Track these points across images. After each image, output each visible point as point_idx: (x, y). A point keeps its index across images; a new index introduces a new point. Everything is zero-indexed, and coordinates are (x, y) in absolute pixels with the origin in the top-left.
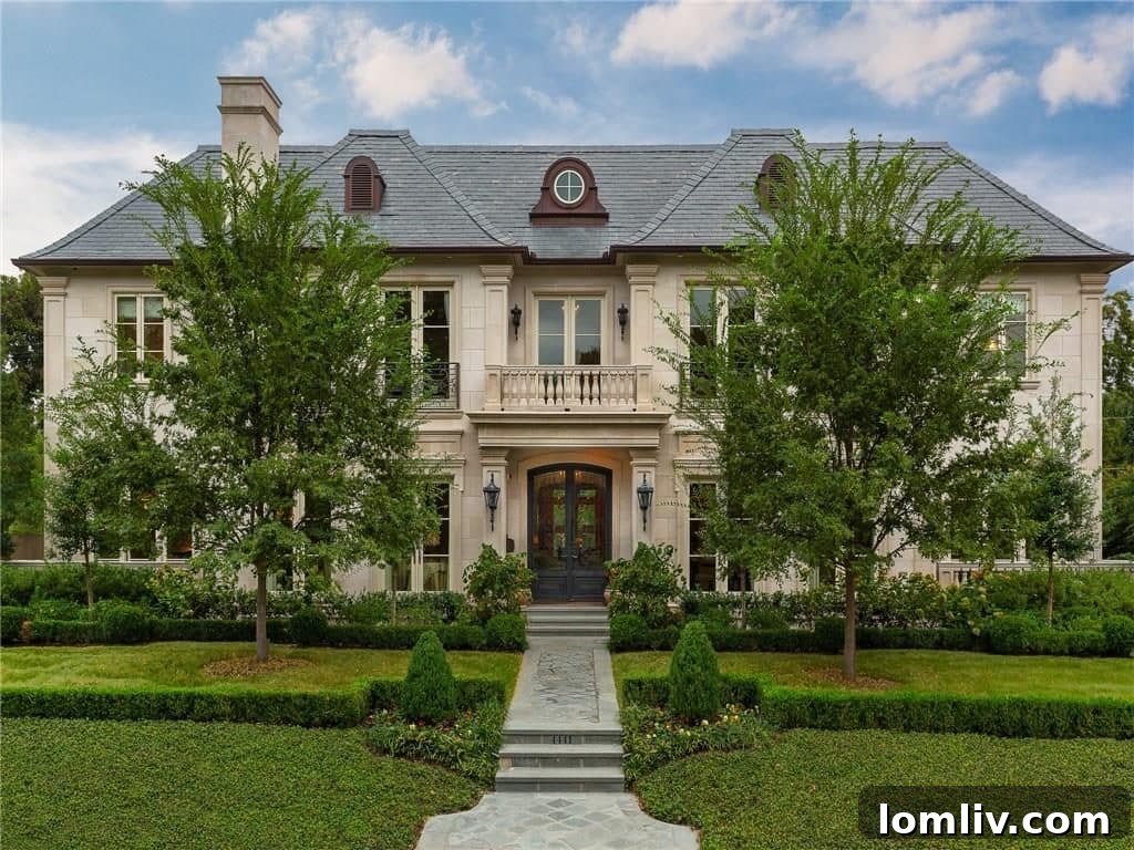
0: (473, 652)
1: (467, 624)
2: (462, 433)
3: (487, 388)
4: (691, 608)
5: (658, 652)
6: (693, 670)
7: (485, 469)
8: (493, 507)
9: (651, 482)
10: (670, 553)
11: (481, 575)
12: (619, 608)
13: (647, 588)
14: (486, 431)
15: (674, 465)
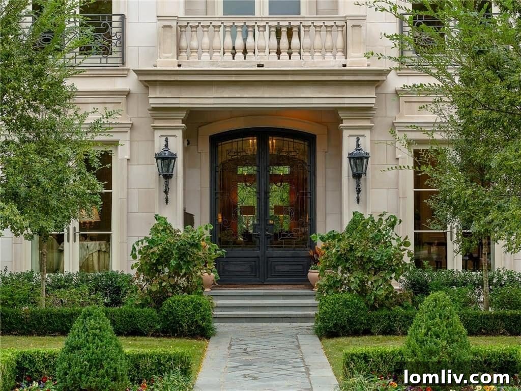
0: (146, 338)
1: (137, 306)
2: (128, 94)
3: (160, 42)
4: (420, 288)
5: (380, 336)
6: (436, 344)
7: (157, 134)
8: (167, 177)
9: (366, 145)
10: (392, 225)
11: (155, 249)
12: (330, 287)
13: (364, 264)
14: (158, 89)
15: (393, 127)
